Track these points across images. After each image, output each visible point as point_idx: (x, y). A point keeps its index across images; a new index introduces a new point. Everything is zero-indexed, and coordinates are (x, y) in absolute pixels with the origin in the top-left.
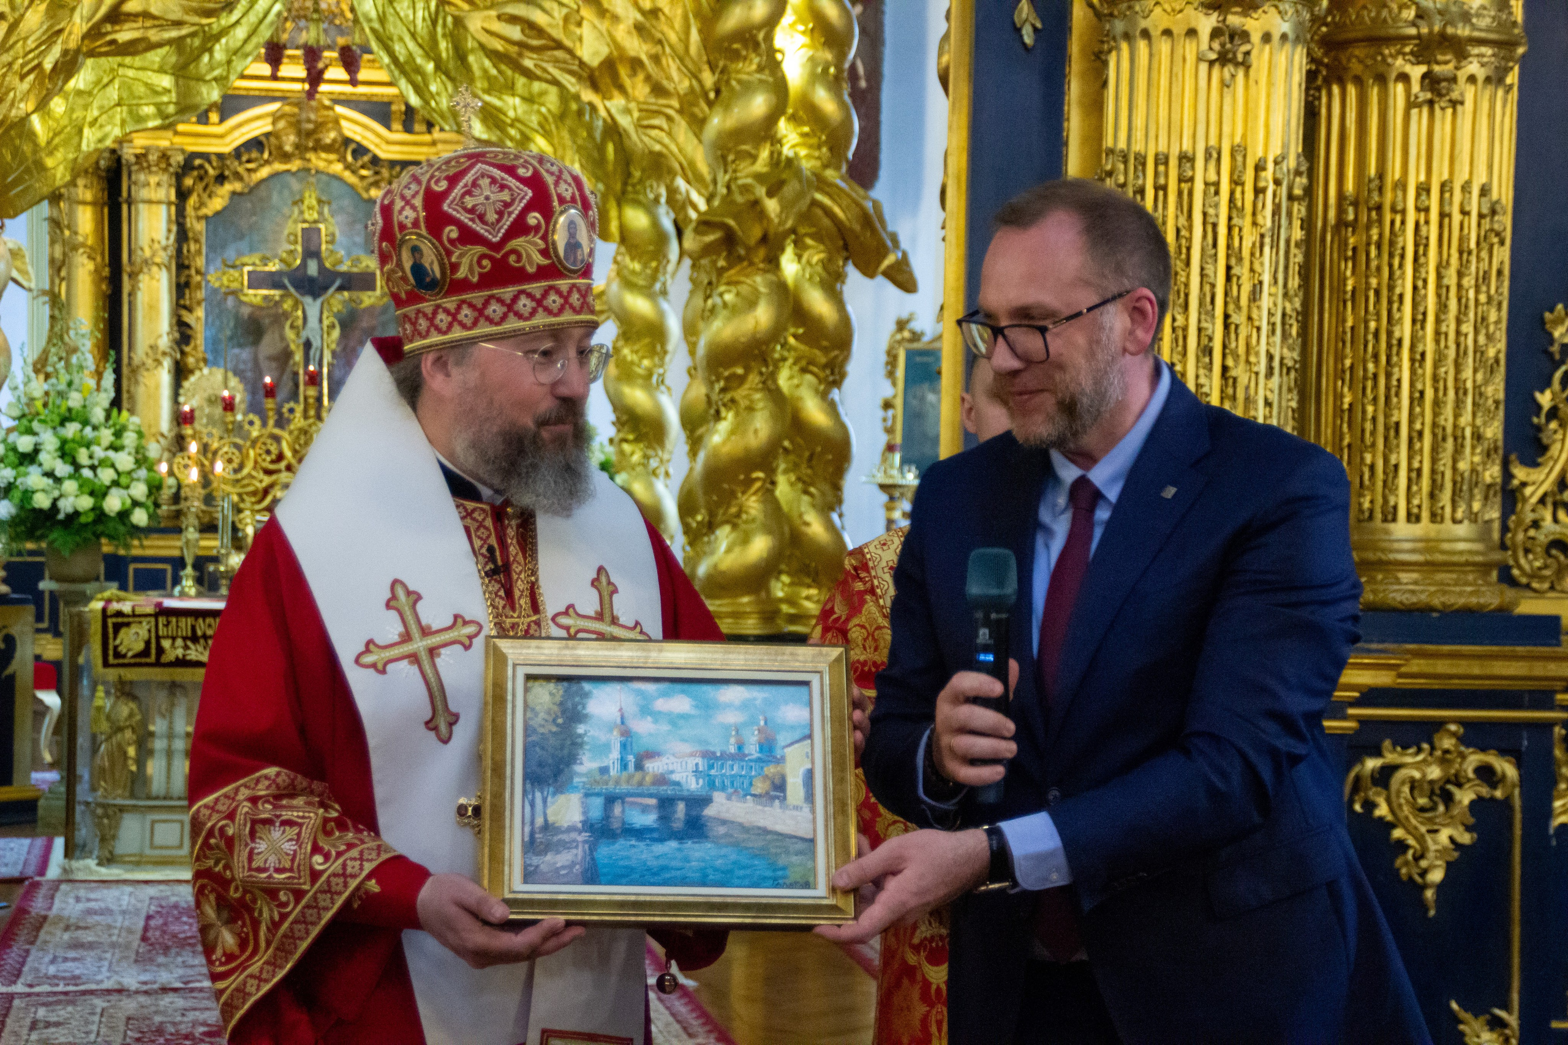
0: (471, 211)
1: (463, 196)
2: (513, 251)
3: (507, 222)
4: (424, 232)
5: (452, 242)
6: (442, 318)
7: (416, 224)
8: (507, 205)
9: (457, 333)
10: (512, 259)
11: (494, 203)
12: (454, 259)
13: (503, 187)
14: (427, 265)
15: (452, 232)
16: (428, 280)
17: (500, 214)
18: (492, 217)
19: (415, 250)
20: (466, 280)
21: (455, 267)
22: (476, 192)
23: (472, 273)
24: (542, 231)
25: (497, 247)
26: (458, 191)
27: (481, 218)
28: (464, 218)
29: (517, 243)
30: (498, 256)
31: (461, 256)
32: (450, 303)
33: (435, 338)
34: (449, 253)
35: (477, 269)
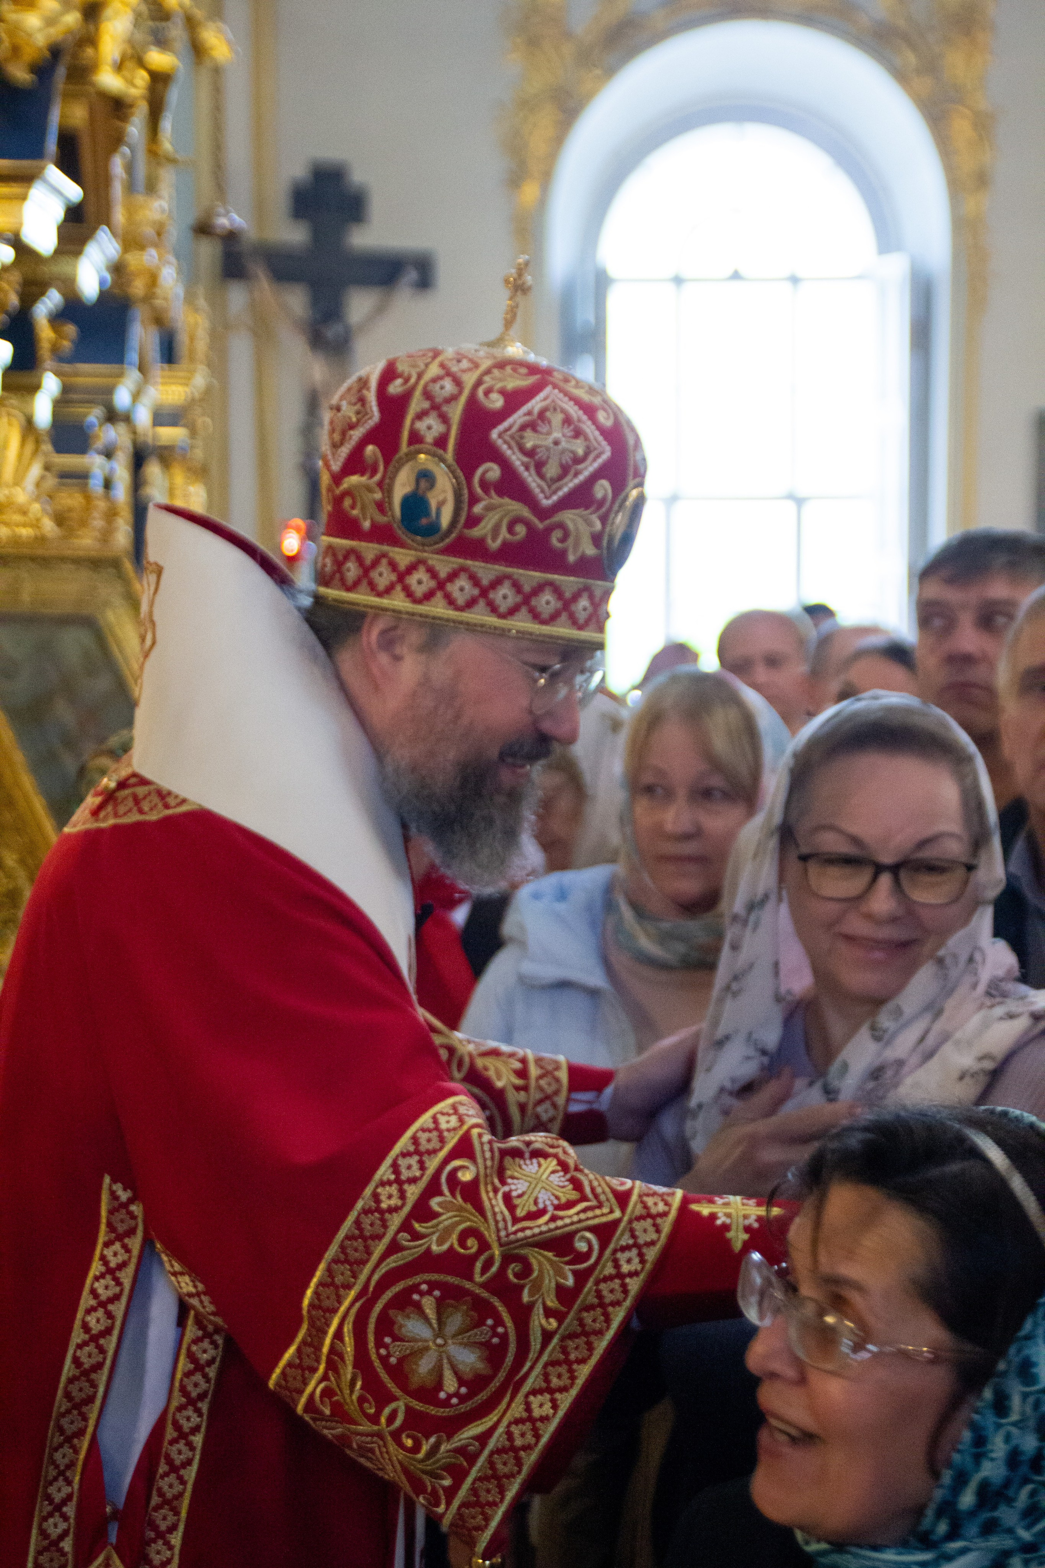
0: (530, 453)
1: (523, 428)
2: (561, 526)
3: (570, 484)
4: (450, 455)
5: (485, 485)
6: (420, 581)
7: (441, 442)
8: (578, 460)
9: (438, 608)
10: (556, 535)
11: (563, 452)
12: (478, 509)
13: (578, 433)
14: (433, 504)
15: (493, 471)
16: (424, 521)
17: (565, 470)
18: (552, 470)
19: (425, 477)
20: (481, 541)
21: (473, 521)
22: (543, 428)
23: (494, 539)
24: (604, 510)
25: (543, 513)
26: (518, 418)
27: (539, 467)
28: (517, 460)
29: (569, 517)
30: (540, 526)
31: (489, 508)
32: (444, 565)
33: (398, 601)
34: (474, 500)
35: (504, 534)
